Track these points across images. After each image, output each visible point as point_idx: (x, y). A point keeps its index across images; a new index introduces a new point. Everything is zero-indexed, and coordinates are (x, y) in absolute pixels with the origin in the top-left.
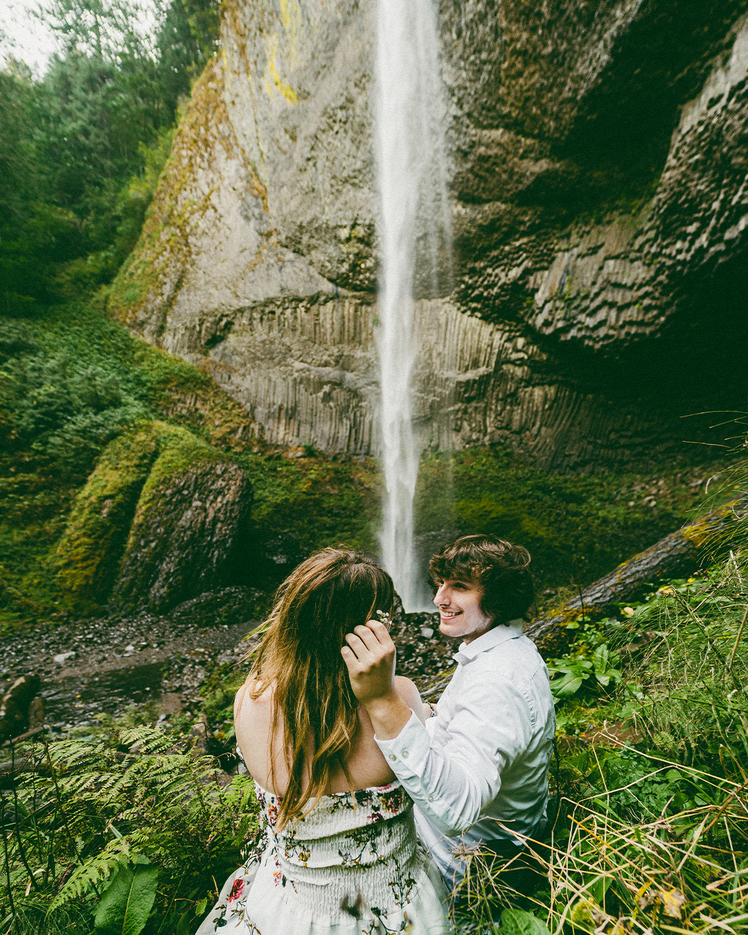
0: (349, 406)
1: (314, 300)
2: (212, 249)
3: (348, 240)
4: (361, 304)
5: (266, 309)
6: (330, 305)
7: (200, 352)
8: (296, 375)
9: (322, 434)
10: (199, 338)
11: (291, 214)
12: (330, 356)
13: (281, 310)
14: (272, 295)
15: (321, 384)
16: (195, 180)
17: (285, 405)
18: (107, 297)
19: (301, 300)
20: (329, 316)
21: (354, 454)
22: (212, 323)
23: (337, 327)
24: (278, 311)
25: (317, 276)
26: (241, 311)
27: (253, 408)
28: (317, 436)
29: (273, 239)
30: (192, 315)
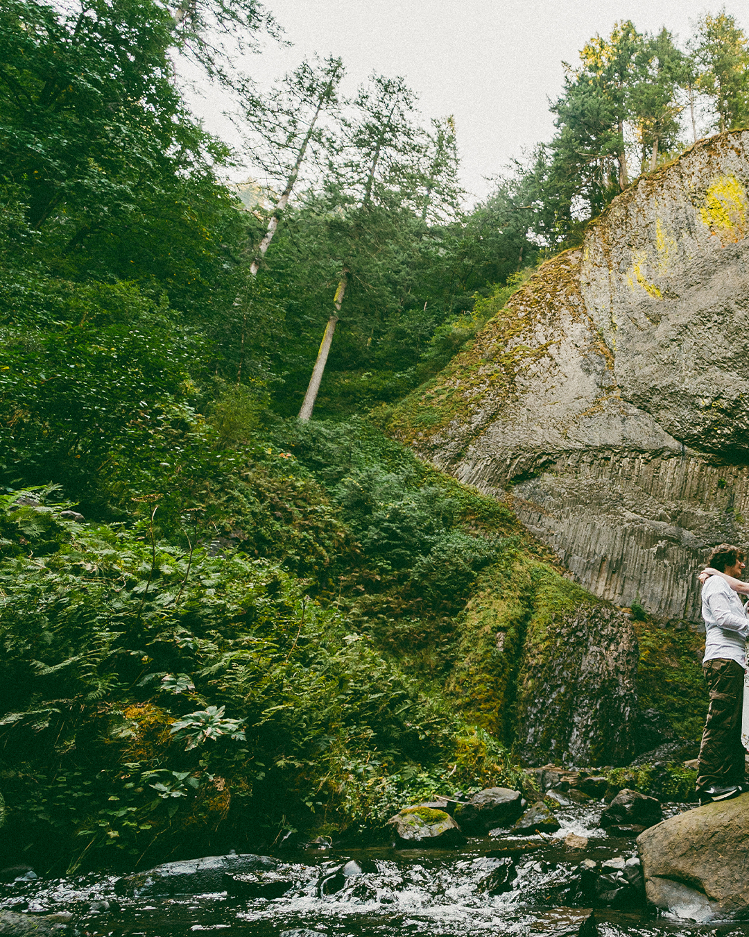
0: (686, 566)
1: (657, 453)
2: (542, 390)
3: (707, 408)
4: (707, 465)
5: (600, 454)
6: (673, 461)
7: (502, 487)
8: (627, 525)
9: (653, 594)
10: (506, 472)
11: (644, 377)
12: (665, 510)
13: (618, 457)
14: (610, 442)
15: (655, 538)
16: (530, 331)
17: (609, 557)
18: (389, 416)
19: (643, 452)
20: (670, 471)
21: (691, 622)
22: (528, 459)
23: (678, 483)
24: (613, 459)
25: (662, 432)
26: (569, 452)
27: (568, 556)
28: (646, 597)
29: (617, 393)
30: (505, 448)
